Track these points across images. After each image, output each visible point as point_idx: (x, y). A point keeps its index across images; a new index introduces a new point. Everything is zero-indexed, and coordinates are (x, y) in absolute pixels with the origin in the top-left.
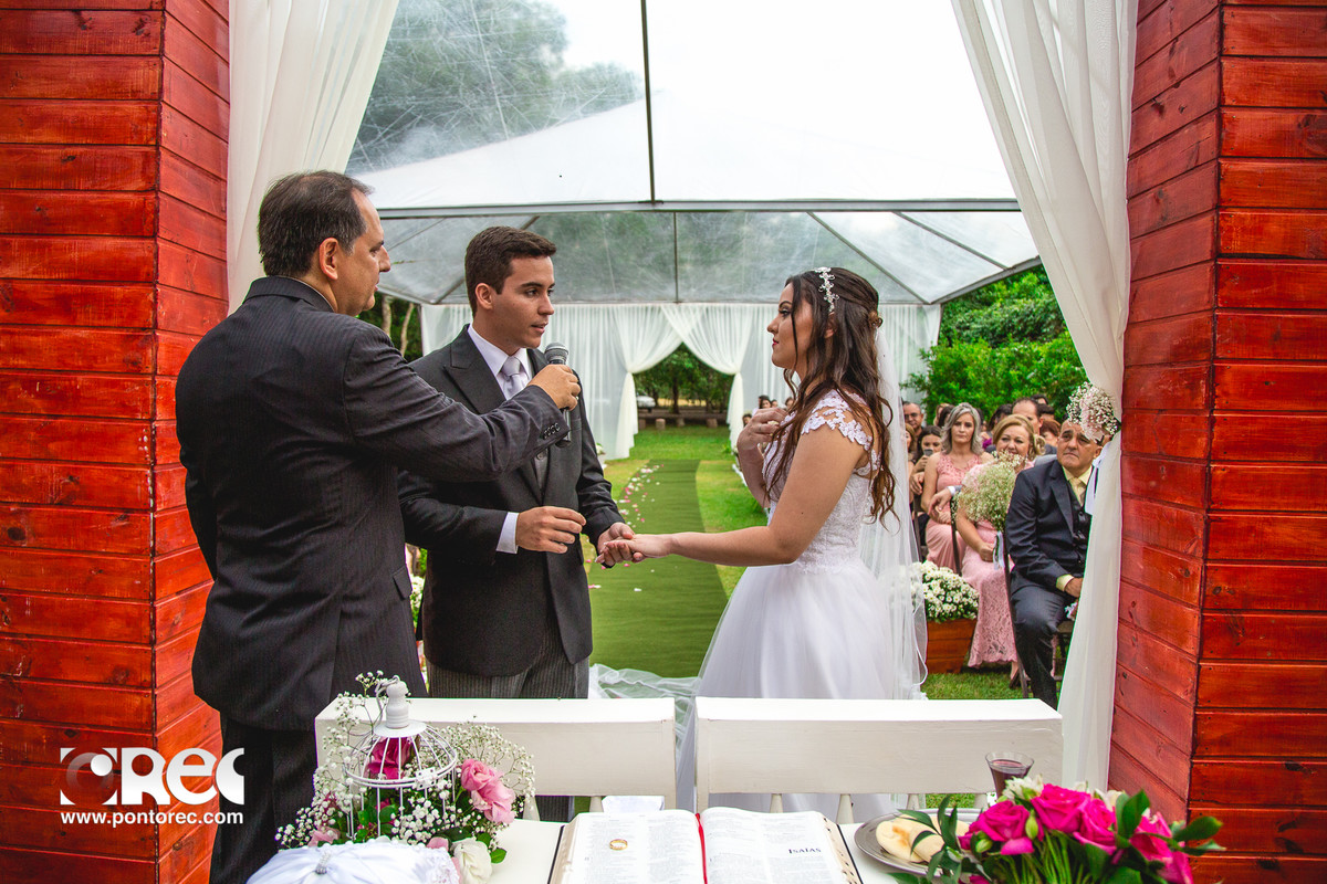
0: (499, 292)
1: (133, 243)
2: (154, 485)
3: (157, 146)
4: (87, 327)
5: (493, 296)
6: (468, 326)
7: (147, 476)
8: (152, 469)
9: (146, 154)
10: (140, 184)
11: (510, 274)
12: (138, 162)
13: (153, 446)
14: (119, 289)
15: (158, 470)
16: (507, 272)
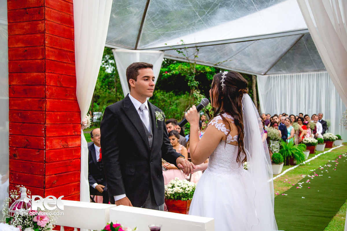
0: (136, 81)
1: (40, 74)
2: (45, 142)
3: (45, 46)
4: (30, 98)
5: (135, 82)
6: (129, 94)
7: (44, 140)
8: (45, 138)
9: (42, 48)
10: (41, 57)
11: (138, 75)
12: (41, 51)
13: (45, 131)
14: (37, 87)
15: (46, 138)
16: (137, 74)
